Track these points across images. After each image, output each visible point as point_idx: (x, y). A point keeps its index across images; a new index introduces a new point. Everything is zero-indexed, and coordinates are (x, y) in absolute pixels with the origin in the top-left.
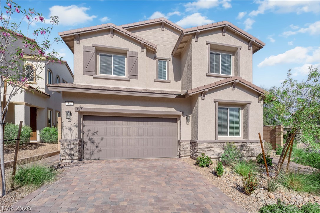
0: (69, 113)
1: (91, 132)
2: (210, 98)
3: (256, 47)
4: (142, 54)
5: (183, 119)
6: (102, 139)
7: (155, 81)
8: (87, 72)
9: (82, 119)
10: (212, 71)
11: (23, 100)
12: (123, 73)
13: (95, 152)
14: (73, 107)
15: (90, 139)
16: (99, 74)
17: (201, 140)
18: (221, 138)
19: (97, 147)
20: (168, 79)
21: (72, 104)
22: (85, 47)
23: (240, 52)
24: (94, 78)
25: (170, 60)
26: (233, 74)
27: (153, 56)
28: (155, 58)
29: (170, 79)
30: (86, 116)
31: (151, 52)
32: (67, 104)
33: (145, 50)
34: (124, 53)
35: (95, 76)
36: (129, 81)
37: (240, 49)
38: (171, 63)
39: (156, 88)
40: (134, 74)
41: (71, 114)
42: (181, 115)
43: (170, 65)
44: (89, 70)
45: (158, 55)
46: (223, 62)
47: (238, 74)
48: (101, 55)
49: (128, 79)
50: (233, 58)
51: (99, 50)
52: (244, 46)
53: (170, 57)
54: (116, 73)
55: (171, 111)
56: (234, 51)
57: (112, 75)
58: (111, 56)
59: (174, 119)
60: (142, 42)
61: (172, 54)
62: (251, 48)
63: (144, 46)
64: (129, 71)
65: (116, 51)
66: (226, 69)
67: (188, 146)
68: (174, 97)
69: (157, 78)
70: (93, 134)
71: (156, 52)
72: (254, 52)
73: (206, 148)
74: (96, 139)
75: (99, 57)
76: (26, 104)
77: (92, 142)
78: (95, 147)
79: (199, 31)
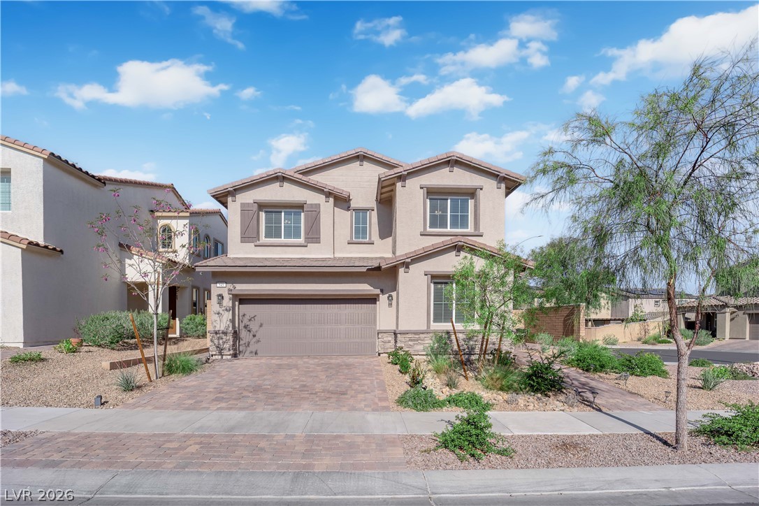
0: (221, 297)
1: (248, 317)
2: (419, 269)
4: (327, 206)
5: (383, 299)
6: (261, 325)
7: (349, 244)
8: (245, 238)
9: (237, 303)
10: (432, 226)
12: (298, 235)
13: (252, 343)
14: (226, 289)
15: (246, 327)
16: (263, 240)
17: (403, 329)
18: (439, 326)
19: (254, 336)
20: (370, 238)
21: (225, 285)
22: (243, 205)
23: (482, 194)
24: (255, 246)
25: (373, 210)
26: (470, 229)
27: (346, 205)
28: (348, 209)
29: (373, 239)
30: (243, 300)
31: (342, 201)
32: (218, 285)
33: (331, 200)
34: (300, 207)
35: (258, 243)
36: (306, 246)
37: (481, 189)
38: (375, 214)
39: (351, 253)
40: (313, 236)
41: (223, 298)
42: (378, 295)
43: (374, 218)
44: (249, 235)
45: (353, 204)
46: (454, 210)
47: (477, 228)
48: (266, 212)
49: (305, 244)
50: (471, 203)
51: (262, 206)
52: (489, 184)
53: (374, 204)
54: (287, 236)
55: (364, 288)
56: (471, 193)
57: (283, 240)
58: (281, 212)
59: (372, 300)
60: (325, 190)
61: (377, 200)
62: (503, 186)
63: (329, 194)
64: (307, 233)
65: (288, 205)
66: (460, 221)
67: (390, 339)
68: (364, 270)
69: (351, 237)
70: (250, 320)
71: (350, 200)
72: (508, 193)
73: (411, 340)
74: (253, 326)
75: (263, 215)
77: (249, 331)
78: (251, 337)
79: (406, 173)
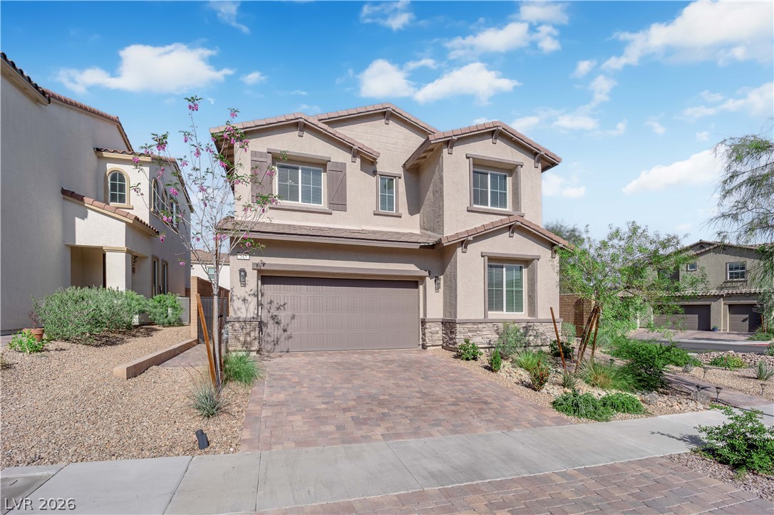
0: (243, 273)
1: (275, 305)
2: (476, 249)
3: (547, 163)
4: (353, 168)
5: (430, 282)
6: (293, 317)
7: (375, 214)
8: (257, 197)
9: (260, 283)
10: (476, 202)
11: (121, 243)
12: (318, 200)
13: (282, 339)
14: (250, 263)
15: (273, 317)
16: (277, 201)
17: (462, 318)
18: (493, 315)
19: (285, 331)
20: (397, 210)
21: (248, 257)
22: (254, 154)
23: (522, 171)
24: (273, 209)
25: (400, 178)
26: (509, 208)
27: (371, 169)
28: (375, 173)
29: (400, 212)
30: (267, 278)
31: (368, 162)
32: (239, 257)
33: (358, 160)
34: (322, 164)
35: (273, 205)
36: (331, 214)
37: (522, 166)
38: (402, 182)
39: (377, 226)
40: (338, 202)
41: (245, 274)
42: (425, 277)
43: (401, 186)
44: (261, 194)
45: (380, 168)
46: (494, 186)
47: (518, 208)
48: (280, 167)
49: (330, 211)
50: (509, 180)
51: (277, 158)
52: (528, 162)
53: (400, 171)
54: (306, 199)
55: (409, 269)
56: (512, 170)
57: (300, 203)
58: (298, 169)
59: (413, 283)
60: (354, 147)
61: (404, 167)
62: (540, 165)
63: (356, 153)
64: (329, 198)
65: (307, 160)
66: (499, 199)
67: (438, 329)
68: (417, 247)
69: (377, 208)
70: (278, 309)
71: (376, 164)
72: (544, 170)
73: (470, 331)
74: (283, 316)
75: (276, 170)
76: (128, 252)
77: (277, 323)
78: (281, 331)
79: (456, 138)
